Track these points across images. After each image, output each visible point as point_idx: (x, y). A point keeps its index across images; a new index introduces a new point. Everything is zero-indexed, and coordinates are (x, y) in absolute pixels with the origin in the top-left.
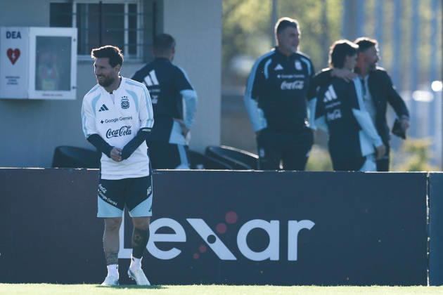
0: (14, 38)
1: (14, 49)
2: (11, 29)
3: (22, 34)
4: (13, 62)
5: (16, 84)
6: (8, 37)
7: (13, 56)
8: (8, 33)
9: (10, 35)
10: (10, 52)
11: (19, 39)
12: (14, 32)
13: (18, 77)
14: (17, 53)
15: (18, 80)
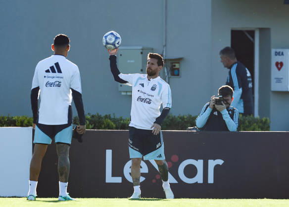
0: (279, 55)
1: (279, 61)
2: (278, 50)
3: (284, 53)
4: (279, 69)
5: (281, 82)
6: (276, 55)
7: (279, 66)
8: (276, 52)
9: (277, 54)
10: (277, 64)
11: (282, 56)
12: (279, 52)
13: (282, 79)
14: (282, 64)
15: (282, 80)
